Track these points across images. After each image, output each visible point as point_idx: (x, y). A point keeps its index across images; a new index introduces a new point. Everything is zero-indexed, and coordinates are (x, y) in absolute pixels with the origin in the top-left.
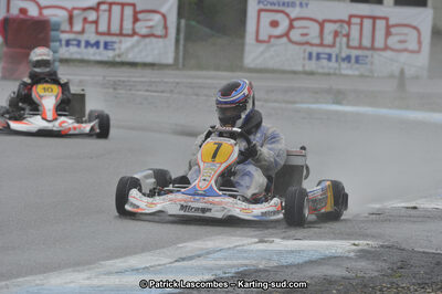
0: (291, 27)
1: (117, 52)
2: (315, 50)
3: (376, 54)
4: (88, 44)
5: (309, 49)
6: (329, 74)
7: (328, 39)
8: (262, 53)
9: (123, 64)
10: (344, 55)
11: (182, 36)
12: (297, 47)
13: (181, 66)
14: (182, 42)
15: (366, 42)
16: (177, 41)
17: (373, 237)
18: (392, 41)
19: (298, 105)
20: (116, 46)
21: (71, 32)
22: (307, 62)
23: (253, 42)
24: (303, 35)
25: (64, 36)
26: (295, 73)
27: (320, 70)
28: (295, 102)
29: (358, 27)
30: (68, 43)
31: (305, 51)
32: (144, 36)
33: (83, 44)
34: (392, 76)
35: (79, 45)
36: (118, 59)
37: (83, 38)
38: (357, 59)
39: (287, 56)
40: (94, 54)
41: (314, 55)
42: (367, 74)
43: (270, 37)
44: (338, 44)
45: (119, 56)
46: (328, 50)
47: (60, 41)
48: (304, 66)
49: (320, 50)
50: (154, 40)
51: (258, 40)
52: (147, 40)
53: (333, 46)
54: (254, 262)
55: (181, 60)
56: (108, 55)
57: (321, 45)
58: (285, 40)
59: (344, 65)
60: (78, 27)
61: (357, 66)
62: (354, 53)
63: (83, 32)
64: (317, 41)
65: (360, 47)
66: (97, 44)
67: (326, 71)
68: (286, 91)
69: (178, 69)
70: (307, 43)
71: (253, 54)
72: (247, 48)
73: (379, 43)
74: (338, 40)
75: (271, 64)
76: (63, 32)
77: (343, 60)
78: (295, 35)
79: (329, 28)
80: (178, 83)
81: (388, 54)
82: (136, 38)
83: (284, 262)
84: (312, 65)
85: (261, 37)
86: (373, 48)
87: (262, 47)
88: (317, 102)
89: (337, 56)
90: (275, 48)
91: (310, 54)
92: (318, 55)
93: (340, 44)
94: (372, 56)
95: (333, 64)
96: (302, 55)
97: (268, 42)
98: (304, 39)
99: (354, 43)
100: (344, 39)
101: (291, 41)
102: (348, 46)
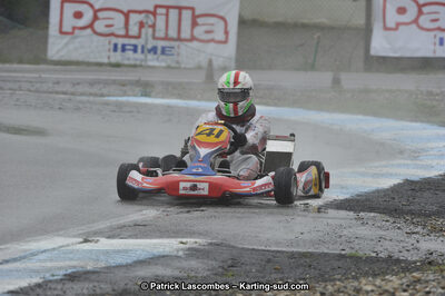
0: (96, 18)
2: (121, 41)
3: (183, 46)
5: (114, 40)
6: (135, 66)
7: (134, 30)
8: (66, 44)
10: (149, 46)
12: (102, 38)
15: (173, 33)
17: (200, 234)
18: (199, 31)
19: (106, 98)
22: (112, 53)
23: (57, 33)
24: (108, 26)
26: (100, 64)
27: (126, 62)
28: (102, 95)
29: (164, 17)
31: (110, 43)
34: (200, 68)
38: (163, 49)
39: (92, 48)
41: (119, 46)
42: (173, 65)
43: (74, 28)
44: (143, 36)
46: (133, 41)
48: (109, 58)
49: (126, 41)
51: (61, 32)
53: (139, 37)
54: (82, 264)
57: (127, 36)
58: (89, 31)
59: (150, 56)
61: (164, 57)
62: (160, 44)
64: (122, 32)
65: (166, 38)
67: (132, 62)
68: (92, 83)
70: (112, 34)
71: (57, 47)
72: (51, 40)
73: (186, 34)
74: (143, 30)
75: (75, 56)
77: (149, 51)
78: (99, 26)
79: (134, 18)
81: (195, 44)
83: (112, 262)
85: (64, 29)
86: (179, 39)
87: (67, 38)
88: (125, 94)
89: (143, 47)
90: (79, 40)
91: (116, 46)
92: (124, 46)
93: (146, 34)
94: (179, 47)
95: (139, 55)
96: (107, 47)
97: (72, 33)
98: (107, 30)
99: (160, 34)
100: (150, 30)
101: (95, 32)
102: (154, 38)
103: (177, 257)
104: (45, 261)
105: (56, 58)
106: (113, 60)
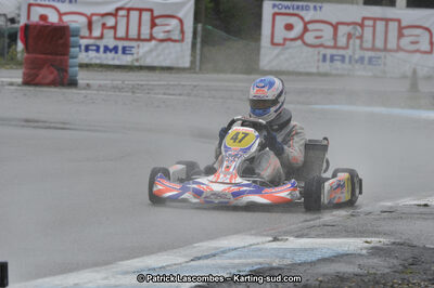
0: (306, 30)
1: (135, 56)
2: (329, 52)
3: (389, 55)
4: (106, 49)
5: (323, 51)
6: (342, 76)
7: (342, 41)
8: (278, 55)
9: (141, 68)
10: (357, 57)
11: (199, 40)
12: (310, 49)
13: (197, 69)
14: (198, 46)
16: (194, 45)
17: (385, 234)
18: (405, 42)
19: (312, 106)
20: (134, 51)
21: (90, 37)
22: (321, 64)
23: (269, 45)
24: (317, 37)
25: (83, 42)
26: (309, 74)
27: (334, 72)
28: (309, 104)
29: (371, 29)
30: (87, 48)
31: (319, 54)
32: (162, 41)
33: (102, 49)
34: (404, 77)
35: (98, 50)
36: (136, 64)
37: (102, 43)
38: (370, 59)
39: (299, 57)
40: (113, 59)
41: (328, 57)
42: (379, 74)
43: (285, 40)
44: (351, 46)
45: (137, 60)
46: (341, 52)
47: (80, 46)
48: (318, 67)
49: (334, 52)
50: (171, 44)
51: (273, 43)
52: (165, 44)
53: (347, 47)
54: (268, 260)
55: (198, 63)
56: (126, 60)
57: (335, 47)
58: (299, 42)
59: (357, 66)
60: (97, 33)
61: (370, 67)
62: (368, 54)
63: (101, 37)
64: (332, 44)
65: (373, 49)
66: (115, 49)
67: (340, 72)
68: (300, 92)
69: (195, 73)
70: (321, 45)
71: (268, 56)
72: (263, 51)
73: (392, 44)
74: (351, 42)
75: (286, 67)
76: (83, 38)
77: (357, 61)
78: (309, 37)
79: (343, 30)
80: (195, 86)
81: (401, 55)
82: (153, 42)
83: (297, 260)
84: (326, 67)
85: (276, 41)
86: (385, 49)
87: (277, 50)
88: (331, 102)
89: (350, 57)
90: (290, 50)
91: (324, 56)
92: (332, 57)
93: (354, 45)
94: (385, 57)
95: (346, 65)
96: (316, 58)
97: (283, 44)
98: (318, 42)
99: (368, 45)
100: (358, 41)
101: (304, 43)
102: (362, 48)
103: (360, 255)
104: (234, 258)
105: (267, 68)
106: (322, 70)
